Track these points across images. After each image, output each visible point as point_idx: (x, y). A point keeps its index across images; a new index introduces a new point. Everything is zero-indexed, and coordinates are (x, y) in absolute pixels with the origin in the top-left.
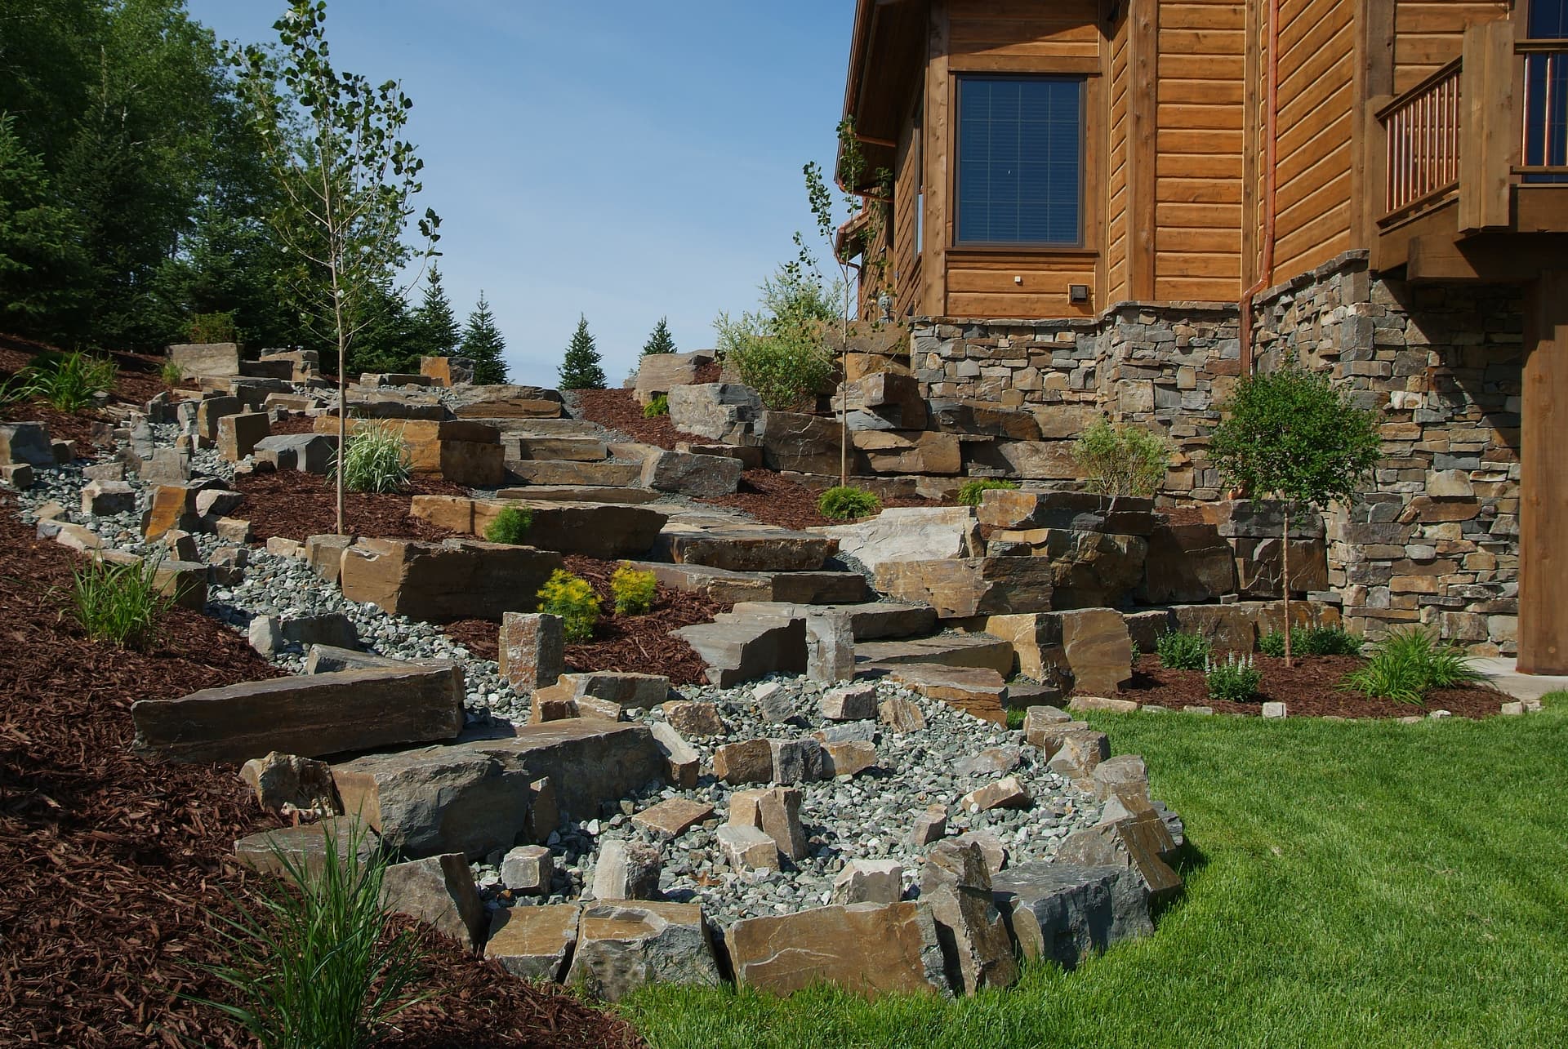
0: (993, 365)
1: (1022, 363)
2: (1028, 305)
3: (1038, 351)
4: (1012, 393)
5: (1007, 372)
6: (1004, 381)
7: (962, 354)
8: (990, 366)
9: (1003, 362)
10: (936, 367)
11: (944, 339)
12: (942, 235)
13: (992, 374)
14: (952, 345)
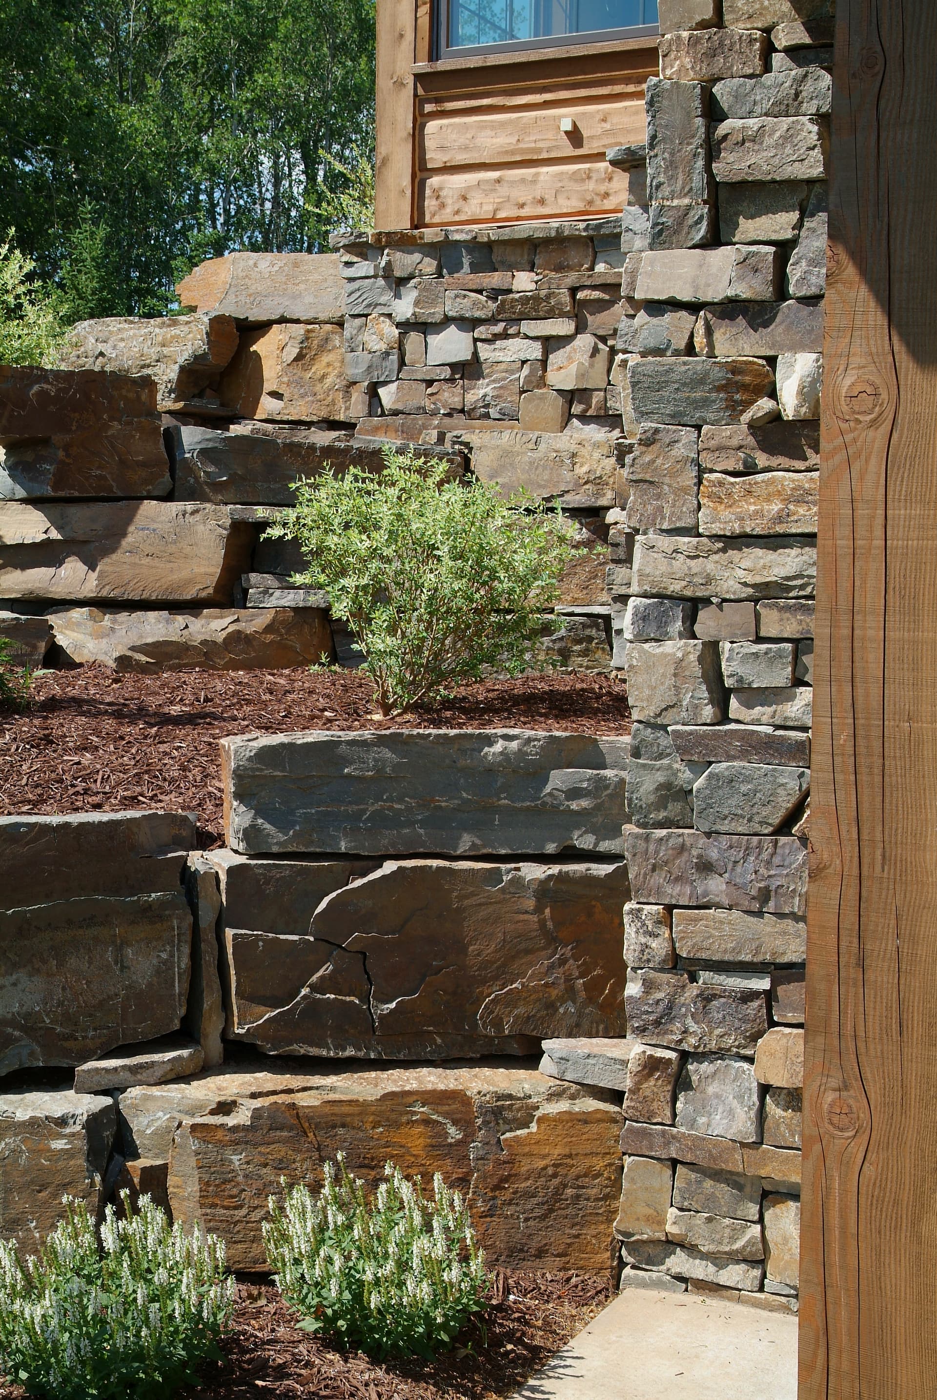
0: (504, 336)
1: (562, 327)
2: (591, 185)
3: (596, 294)
4: (542, 398)
5: (535, 351)
6: (526, 371)
7: (435, 313)
8: (496, 337)
9: (526, 327)
10: (383, 347)
11: (402, 282)
12: (409, 36)
13: (499, 356)
14: (415, 294)
